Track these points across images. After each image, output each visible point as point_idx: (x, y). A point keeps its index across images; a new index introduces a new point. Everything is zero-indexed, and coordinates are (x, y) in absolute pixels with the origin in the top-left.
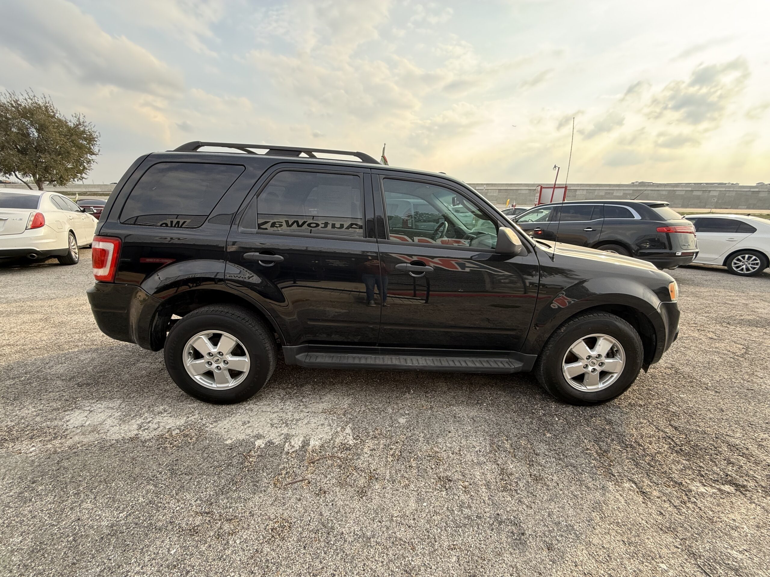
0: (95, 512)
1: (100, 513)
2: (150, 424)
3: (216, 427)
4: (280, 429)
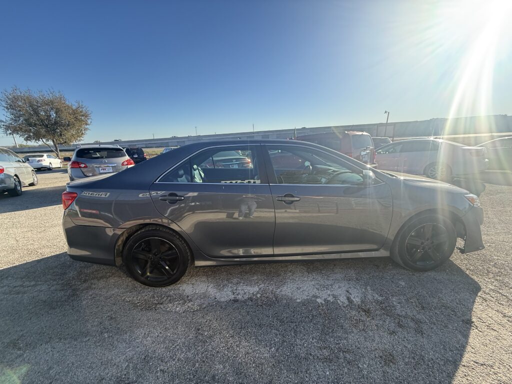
2: (238, 291)
3: (281, 291)
4: (325, 292)
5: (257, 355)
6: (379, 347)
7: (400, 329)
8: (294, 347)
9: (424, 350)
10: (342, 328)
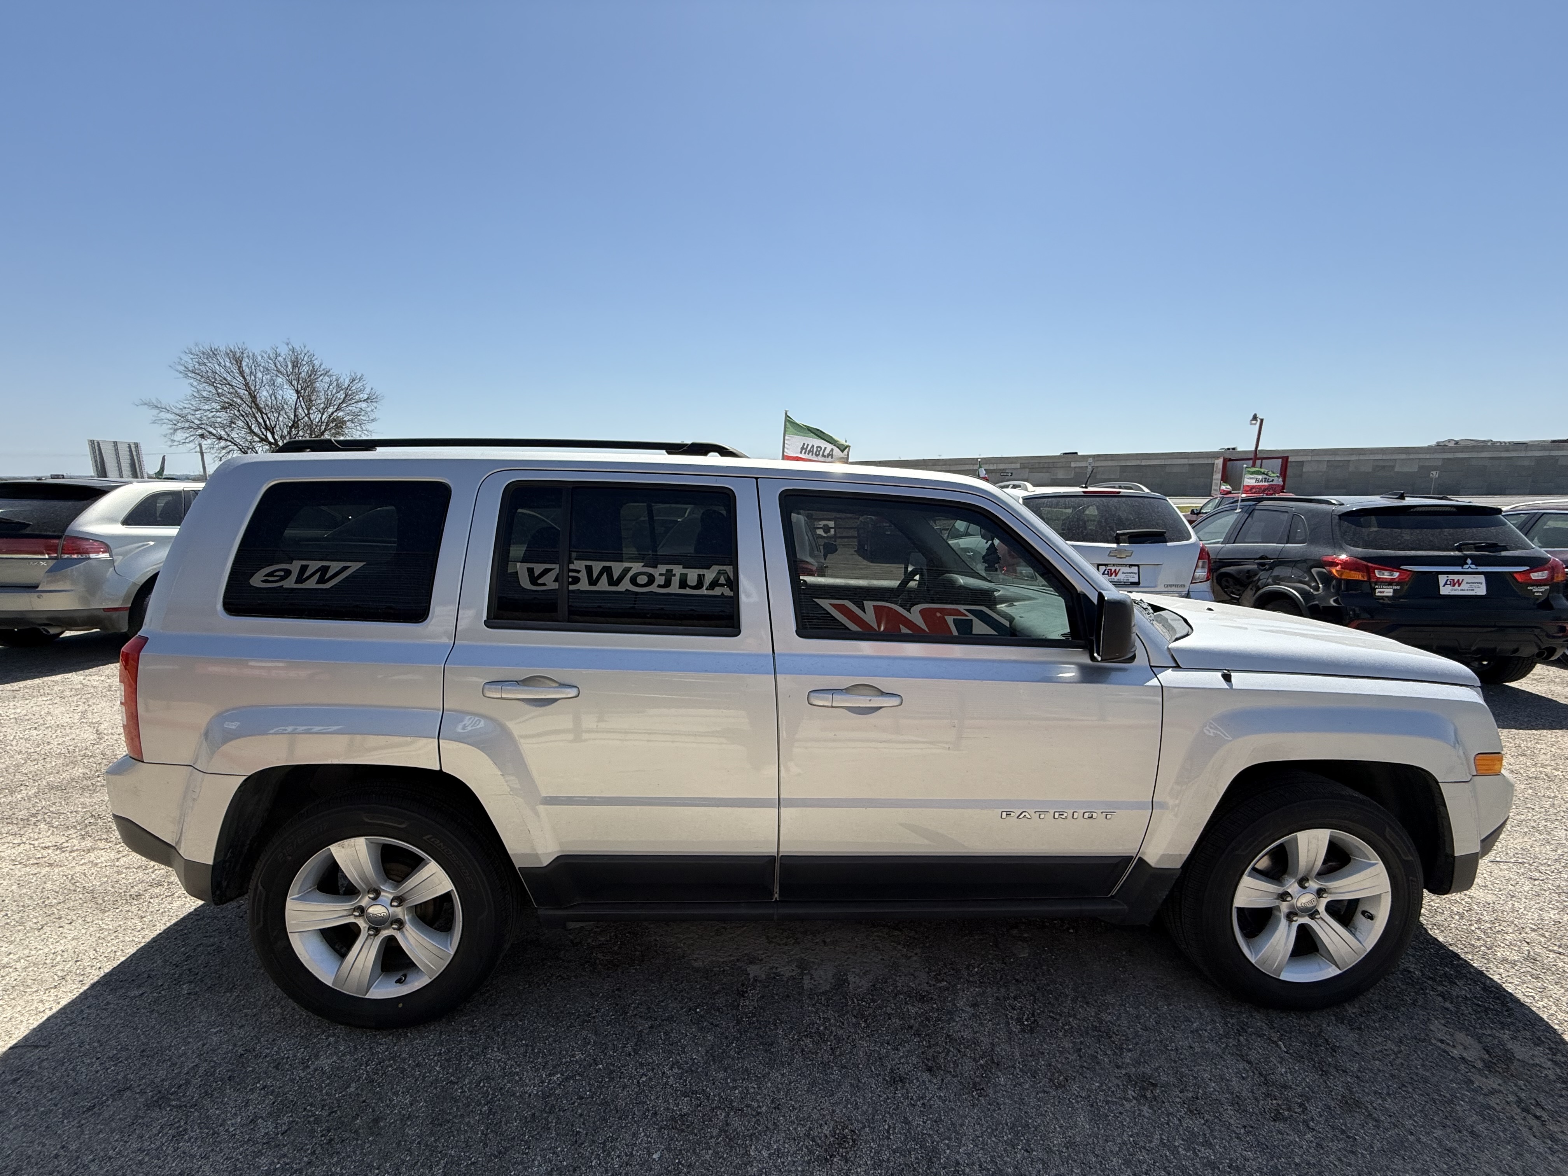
0: (511, 1068)
1: (517, 1070)
5: (509, 1085)
6: (834, 1111)
7: (926, 1076)
8: (612, 1080)
9: (949, 1139)
10: (766, 1051)
